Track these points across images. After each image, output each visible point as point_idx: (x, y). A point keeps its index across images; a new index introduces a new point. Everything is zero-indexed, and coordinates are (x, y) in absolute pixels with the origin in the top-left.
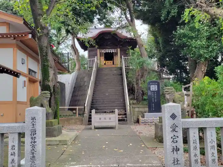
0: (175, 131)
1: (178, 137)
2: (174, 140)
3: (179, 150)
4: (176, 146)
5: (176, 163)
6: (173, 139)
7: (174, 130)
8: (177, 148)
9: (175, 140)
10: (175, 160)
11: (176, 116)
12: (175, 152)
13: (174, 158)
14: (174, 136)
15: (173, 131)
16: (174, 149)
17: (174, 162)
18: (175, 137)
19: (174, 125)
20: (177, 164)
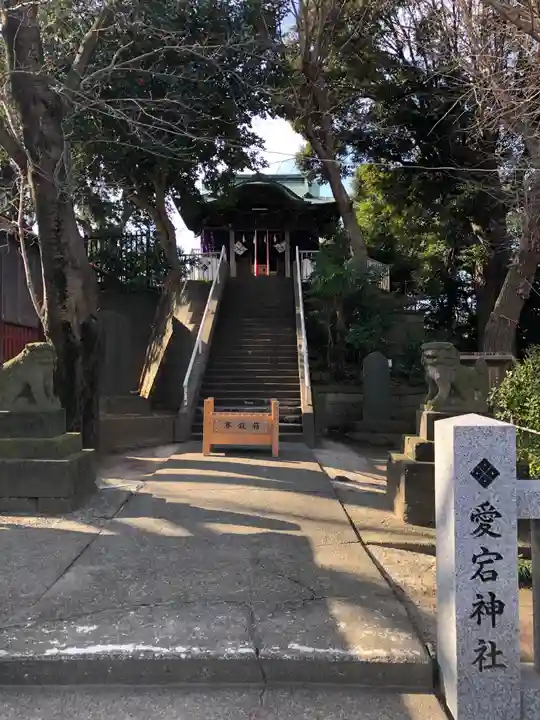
0: (492, 534)
1: (499, 557)
2: (484, 570)
3: (501, 612)
4: (492, 595)
5: (488, 662)
6: (479, 566)
7: (486, 531)
8: (492, 603)
9: (487, 567)
10: (484, 649)
11: (497, 474)
12: (487, 619)
13: (482, 641)
14: (486, 552)
15: (481, 531)
16: (482, 603)
17: (481, 658)
18: (486, 558)
19: (488, 508)
20: (494, 664)
